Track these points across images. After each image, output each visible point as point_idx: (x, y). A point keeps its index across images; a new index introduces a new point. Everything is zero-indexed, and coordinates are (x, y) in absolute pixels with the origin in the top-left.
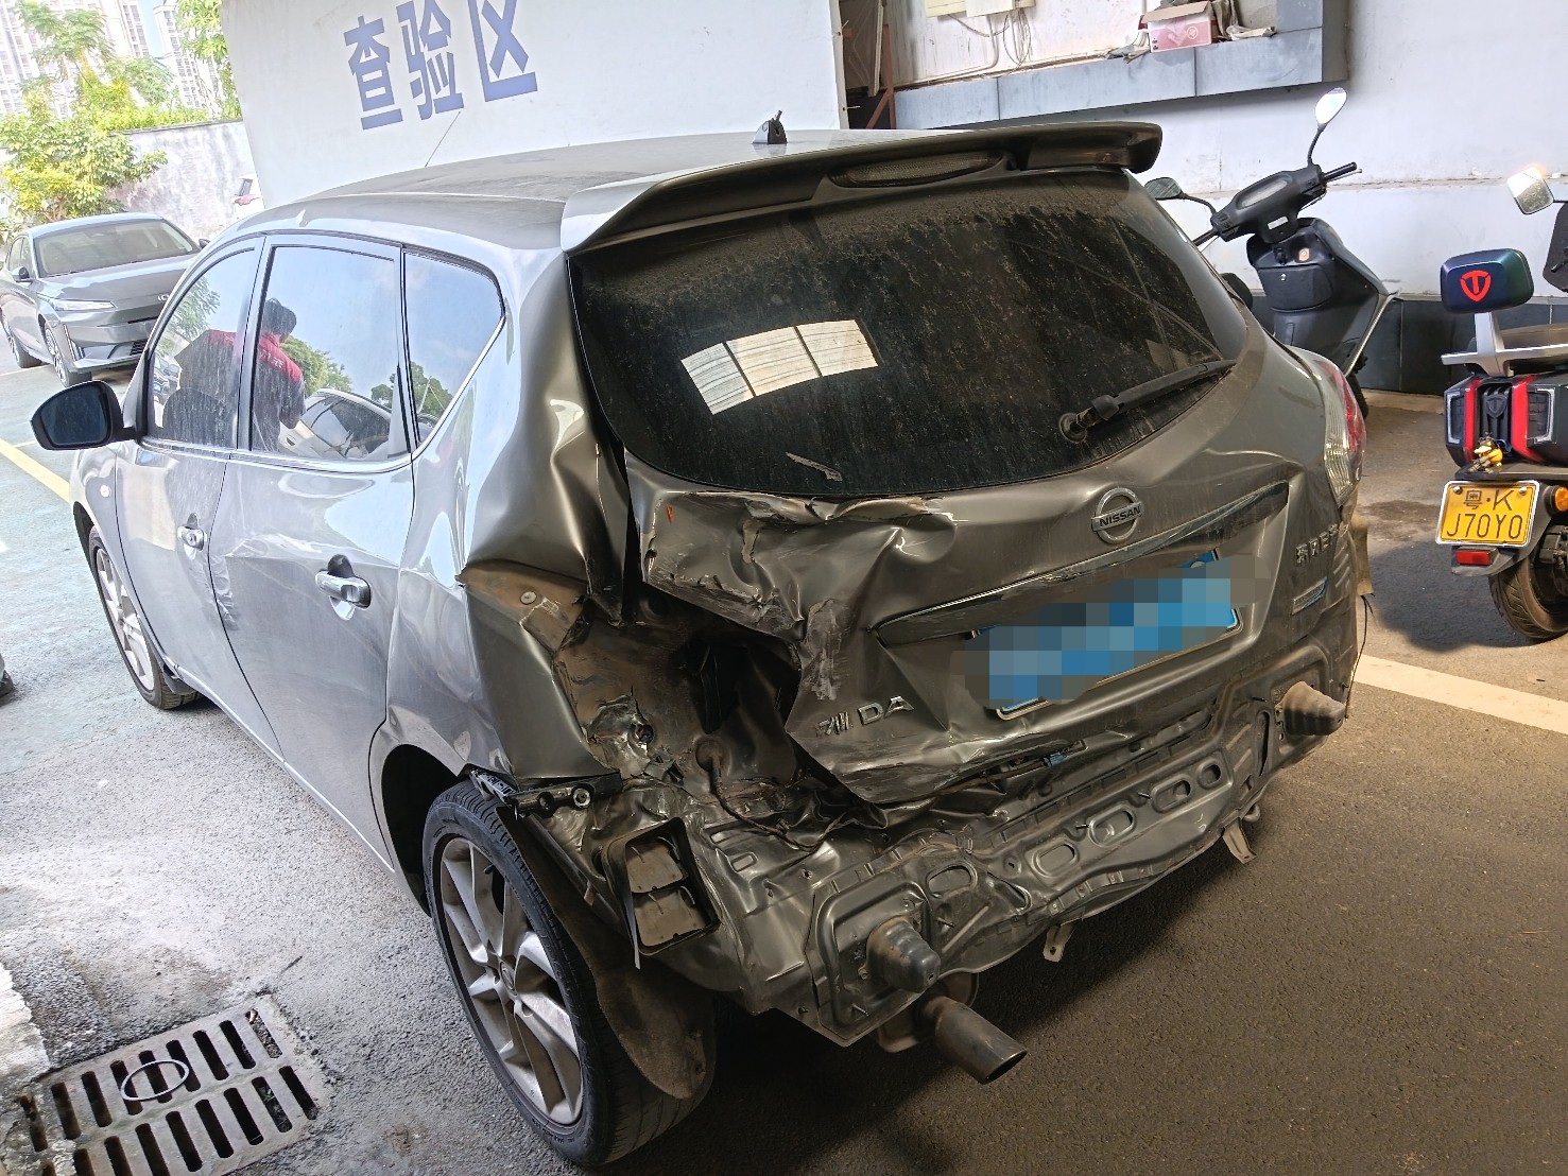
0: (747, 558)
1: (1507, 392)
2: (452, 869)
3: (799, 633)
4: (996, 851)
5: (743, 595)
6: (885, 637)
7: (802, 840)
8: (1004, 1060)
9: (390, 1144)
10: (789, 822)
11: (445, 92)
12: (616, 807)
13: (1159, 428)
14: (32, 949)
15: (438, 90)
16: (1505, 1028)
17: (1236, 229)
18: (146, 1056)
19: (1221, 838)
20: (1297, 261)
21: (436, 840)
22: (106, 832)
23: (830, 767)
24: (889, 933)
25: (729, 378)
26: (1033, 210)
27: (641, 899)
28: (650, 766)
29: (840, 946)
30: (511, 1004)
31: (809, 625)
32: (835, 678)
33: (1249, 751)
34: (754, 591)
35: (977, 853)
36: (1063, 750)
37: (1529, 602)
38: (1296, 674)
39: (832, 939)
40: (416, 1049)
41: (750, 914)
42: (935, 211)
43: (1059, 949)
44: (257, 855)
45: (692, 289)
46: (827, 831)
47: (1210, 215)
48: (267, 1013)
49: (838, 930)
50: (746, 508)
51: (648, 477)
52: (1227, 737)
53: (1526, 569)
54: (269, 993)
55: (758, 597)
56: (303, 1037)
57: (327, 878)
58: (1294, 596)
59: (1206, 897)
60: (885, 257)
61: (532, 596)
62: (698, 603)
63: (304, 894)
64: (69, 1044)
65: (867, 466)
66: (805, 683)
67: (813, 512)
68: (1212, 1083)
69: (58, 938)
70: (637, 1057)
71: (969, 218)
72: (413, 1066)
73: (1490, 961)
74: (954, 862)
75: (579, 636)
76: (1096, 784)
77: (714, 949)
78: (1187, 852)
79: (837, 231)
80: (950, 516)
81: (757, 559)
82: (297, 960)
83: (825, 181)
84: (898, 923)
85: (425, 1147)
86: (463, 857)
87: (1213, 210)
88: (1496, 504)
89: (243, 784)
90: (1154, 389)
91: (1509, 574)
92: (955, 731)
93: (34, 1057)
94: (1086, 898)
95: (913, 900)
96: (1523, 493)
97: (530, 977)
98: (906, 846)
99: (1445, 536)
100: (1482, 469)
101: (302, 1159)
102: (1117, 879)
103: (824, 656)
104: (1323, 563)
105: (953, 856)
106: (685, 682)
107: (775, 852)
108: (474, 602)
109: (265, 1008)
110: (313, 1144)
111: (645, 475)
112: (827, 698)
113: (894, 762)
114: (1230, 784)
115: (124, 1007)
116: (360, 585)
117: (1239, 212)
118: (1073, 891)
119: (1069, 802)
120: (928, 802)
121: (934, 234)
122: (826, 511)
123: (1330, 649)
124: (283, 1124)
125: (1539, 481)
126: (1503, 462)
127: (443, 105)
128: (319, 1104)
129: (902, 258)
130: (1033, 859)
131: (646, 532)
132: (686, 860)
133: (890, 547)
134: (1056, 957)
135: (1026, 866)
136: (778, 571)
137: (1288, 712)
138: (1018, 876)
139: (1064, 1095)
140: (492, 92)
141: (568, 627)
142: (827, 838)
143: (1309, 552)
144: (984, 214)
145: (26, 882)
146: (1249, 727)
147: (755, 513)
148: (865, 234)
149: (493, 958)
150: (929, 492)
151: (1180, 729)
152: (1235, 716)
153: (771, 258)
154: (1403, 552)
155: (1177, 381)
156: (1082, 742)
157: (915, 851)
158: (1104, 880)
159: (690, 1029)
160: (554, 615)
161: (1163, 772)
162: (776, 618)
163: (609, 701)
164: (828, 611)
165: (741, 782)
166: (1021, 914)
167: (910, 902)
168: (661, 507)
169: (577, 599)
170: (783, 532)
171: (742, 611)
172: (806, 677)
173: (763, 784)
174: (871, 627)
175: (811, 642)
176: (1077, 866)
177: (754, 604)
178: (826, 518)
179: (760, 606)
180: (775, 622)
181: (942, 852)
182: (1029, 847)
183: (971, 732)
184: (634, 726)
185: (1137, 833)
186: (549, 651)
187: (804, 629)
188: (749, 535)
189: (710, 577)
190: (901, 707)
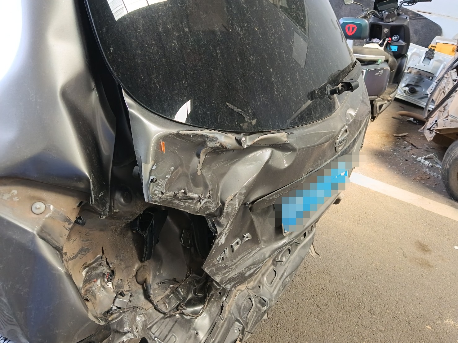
0: (199, 172)
3: (217, 214)
5: (195, 195)
7: (191, 312)
31: (225, 209)
34: (200, 191)
50: (205, 141)
55: (201, 196)
67: (240, 143)
74: (246, 297)
81: (203, 171)
98: (229, 296)
130: (265, 280)
133: (268, 161)
135: (263, 285)
136: (212, 178)
138: (262, 291)
141: (71, 226)
147: (210, 144)
157: (233, 297)
160: (61, 220)
162: (208, 206)
163: (89, 262)
164: (236, 200)
165: (159, 286)
166: (265, 310)
167: (237, 329)
168: (158, 144)
169: (77, 204)
170: (218, 153)
171: (191, 205)
172: (219, 237)
173: (172, 285)
174: (248, 203)
175: (225, 218)
176: (278, 279)
177: (198, 199)
178: (246, 147)
179: (201, 201)
180: (207, 208)
181: (241, 293)
182: (263, 275)
183: (269, 242)
184: (104, 274)
185: (292, 257)
186: (58, 250)
187: (221, 210)
188: (202, 157)
189: (183, 191)
190: (248, 239)
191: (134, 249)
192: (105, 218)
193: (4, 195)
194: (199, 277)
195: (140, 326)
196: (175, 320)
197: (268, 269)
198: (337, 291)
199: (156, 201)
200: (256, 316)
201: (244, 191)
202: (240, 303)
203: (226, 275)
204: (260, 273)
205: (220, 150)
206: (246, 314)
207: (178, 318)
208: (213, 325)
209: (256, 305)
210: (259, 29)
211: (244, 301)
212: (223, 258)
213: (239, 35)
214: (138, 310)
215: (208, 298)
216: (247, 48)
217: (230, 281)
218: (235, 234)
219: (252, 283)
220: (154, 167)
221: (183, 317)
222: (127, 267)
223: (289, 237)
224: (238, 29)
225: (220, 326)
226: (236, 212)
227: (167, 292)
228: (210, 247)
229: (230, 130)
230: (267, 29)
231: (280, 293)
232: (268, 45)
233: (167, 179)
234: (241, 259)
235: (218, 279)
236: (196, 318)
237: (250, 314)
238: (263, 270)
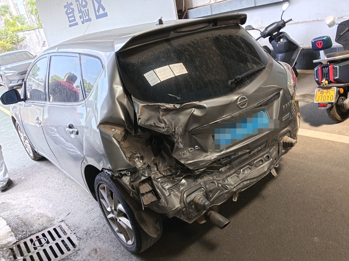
0: (161, 118)
1: (328, 68)
2: (102, 191)
3: (174, 134)
4: (221, 178)
5: (161, 126)
6: (193, 133)
7: (178, 179)
8: (225, 224)
9: (92, 252)
10: (175, 175)
11: (87, 18)
12: (136, 175)
13: (251, 82)
14: (10, 215)
15: (85, 17)
16: (335, 208)
17: (266, 36)
18: (37, 237)
19: (270, 171)
20: (280, 42)
21: (97, 185)
22: (25, 188)
23: (183, 162)
24: (198, 198)
25: (155, 78)
26: (219, 35)
27: (143, 194)
28: (143, 166)
29: (188, 201)
30: (117, 220)
31: (176, 132)
32: (182, 143)
33: (275, 152)
34: (163, 125)
35: (217, 179)
36: (234, 155)
37: (336, 114)
38: (285, 134)
39: (186, 200)
40: (97, 231)
41: (168, 196)
42: (197, 37)
43: (236, 199)
44: (59, 191)
45: (144, 58)
46: (183, 177)
47: (260, 33)
48: (63, 225)
49: (187, 198)
50: (160, 107)
51: (138, 102)
52: (270, 149)
53: (334, 107)
54: (63, 221)
55: (164, 126)
56: (72, 230)
57: (75, 195)
58: (283, 117)
59: (268, 185)
60: (187, 48)
61: (114, 130)
62: (151, 129)
63: (70, 199)
64: (20, 236)
65: (186, 95)
66: (176, 144)
67: (175, 107)
68: (272, 225)
69: (16, 213)
70: (145, 229)
71: (205, 38)
72: (97, 235)
73: (331, 194)
74: (212, 181)
75: (125, 138)
76: (242, 162)
77: (160, 204)
78: (263, 175)
79: (176, 43)
80: (205, 105)
81: (163, 118)
82: (69, 214)
83: (172, 32)
84: (200, 196)
85: (100, 252)
86: (103, 188)
87: (261, 32)
88: (327, 93)
89: (54, 176)
90: (249, 73)
91: (331, 108)
92: (210, 153)
93: (13, 239)
94: (241, 187)
95: (203, 190)
96: (333, 90)
97: (120, 214)
98: (201, 178)
99: (316, 101)
100: (323, 85)
101: (73, 257)
102: (248, 182)
103: (180, 138)
104: (289, 109)
105: (211, 180)
106: (149, 146)
107: (172, 182)
108: (101, 132)
109: (63, 224)
110: (75, 253)
111: (137, 101)
112: (181, 147)
113: (197, 160)
114: (271, 159)
115: (32, 227)
116: (76, 130)
117: (267, 32)
118: (238, 186)
119: (236, 166)
120: (205, 168)
121: (197, 42)
122: (178, 106)
123: (292, 128)
124: (69, 250)
125: (336, 87)
126: (328, 83)
127: (87, 21)
128: (76, 245)
129: (191, 48)
130: (229, 179)
131: (138, 114)
132: (152, 185)
133: (192, 113)
134: (236, 200)
135: (228, 181)
136: (168, 120)
137: (283, 142)
138: (226, 183)
139: (239, 230)
140: (98, 17)
141: (122, 136)
142: (183, 178)
143: (286, 107)
144: (208, 37)
145: (8, 201)
146: (275, 147)
147: (162, 108)
148: (182, 43)
149: (112, 210)
150: (200, 100)
151: (260, 148)
152: (272, 144)
153: (161, 50)
154: (308, 105)
155: (254, 71)
156: (238, 153)
157: (203, 179)
158: (245, 183)
159: (156, 222)
160: (119, 134)
161: (257, 158)
163: (132, 151)
164: (180, 128)
165: (163, 167)
166: (227, 191)
168: (142, 108)
169: (124, 130)
170: (167, 111)
171: (161, 130)
173: (168, 167)
174: (189, 131)
175: (177, 135)
178: (178, 108)
179: (165, 128)
180: (168, 131)
182: (228, 177)
184: (139, 157)
188: (161, 113)
189: (153, 123)
190: (198, 148)
193: (105, 127)
201: (183, 125)
203: (187, 162)
209: (218, 186)
218: (188, 145)
219: (219, 178)
222: (149, 157)
226: (181, 133)
227: (166, 169)
233: (146, 119)
237: (213, 188)
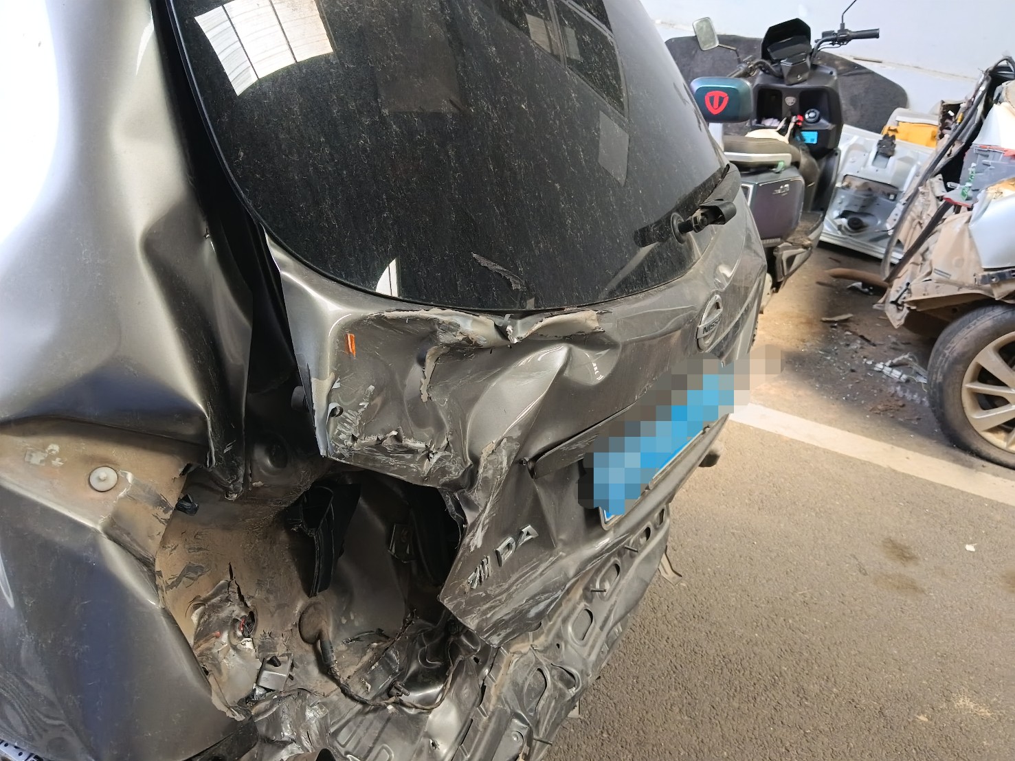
0: (424, 396)
3: (466, 482)
5: (418, 444)
7: (418, 700)
16: (823, 679)
31: (479, 471)
32: (486, 522)
34: (427, 436)
35: (537, 644)
50: (434, 332)
51: (314, 287)
55: (431, 445)
66: (467, 539)
67: (504, 335)
73: (790, 621)
74: (533, 666)
81: (433, 394)
92: (562, 547)
95: (519, 730)
98: (496, 665)
102: (619, 630)
103: (489, 505)
105: (530, 660)
111: (306, 281)
112: (476, 546)
130: (569, 632)
131: (322, 376)
135: (567, 642)
138: (564, 655)
141: (168, 515)
147: (443, 338)
157: (503, 668)
162: (445, 467)
163: (204, 595)
164: (501, 452)
165: (349, 646)
166: (573, 695)
167: (518, 734)
168: (342, 337)
169: (181, 470)
170: (461, 356)
171: (412, 465)
172: (470, 532)
173: (375, 644)
174: (527, 460)
175: (481, 491)
176: (597, 629)
177: (425, 453)
178: (516, 341)
179: (431, 455)
180: (444, 471)
181: (522, 660)
182: (565, 621)
183: (573, 544)
184: (236, 621)
185: (623, 582)
186: (145, 564)
187: (471, 475)
188: (430, 365)
189: (394, 433)
190: (530, 537)
191: (293, 568)
192: (237, 500)
193: (34, 454)
194: (431, 625)
195: (314, 728)
196: (387, 717)
197: (574, 608)
198: (724, 654)
199: (341, 456)
200: (555, 709)
201: (517, 434)
202: (520, 681)
203: (489, 616)
204: (559, 617)
205: (465, 350)
206: (534, 704)
207: (393, 713)
208: (466, 726)
209: (554, 684)
210: (529, 106)
211: (528, 675)
212: (480, 577)
213: (490, 119)
214: (309, 695)
215: (452, 669)
216: (507, 145)
217: (497, 627)
218: (502, 527)
219: (542, 639)
220: (337, 385)
221: (403, 711)
222: (280, 606)
223: (614, 532)
224: (488, 107)
225: (480, 728)
226: (504, 477)
227: (366, 658)
228: (455, 553)
229: (484, 307)
230: (545, 106)
231: (603, 658)
232: (548, 136)
233: (362, 410)
234: (517, 580)
235: (471, 623)
236: (430, 711)
237: (542, 702)
238: (565, 609)
